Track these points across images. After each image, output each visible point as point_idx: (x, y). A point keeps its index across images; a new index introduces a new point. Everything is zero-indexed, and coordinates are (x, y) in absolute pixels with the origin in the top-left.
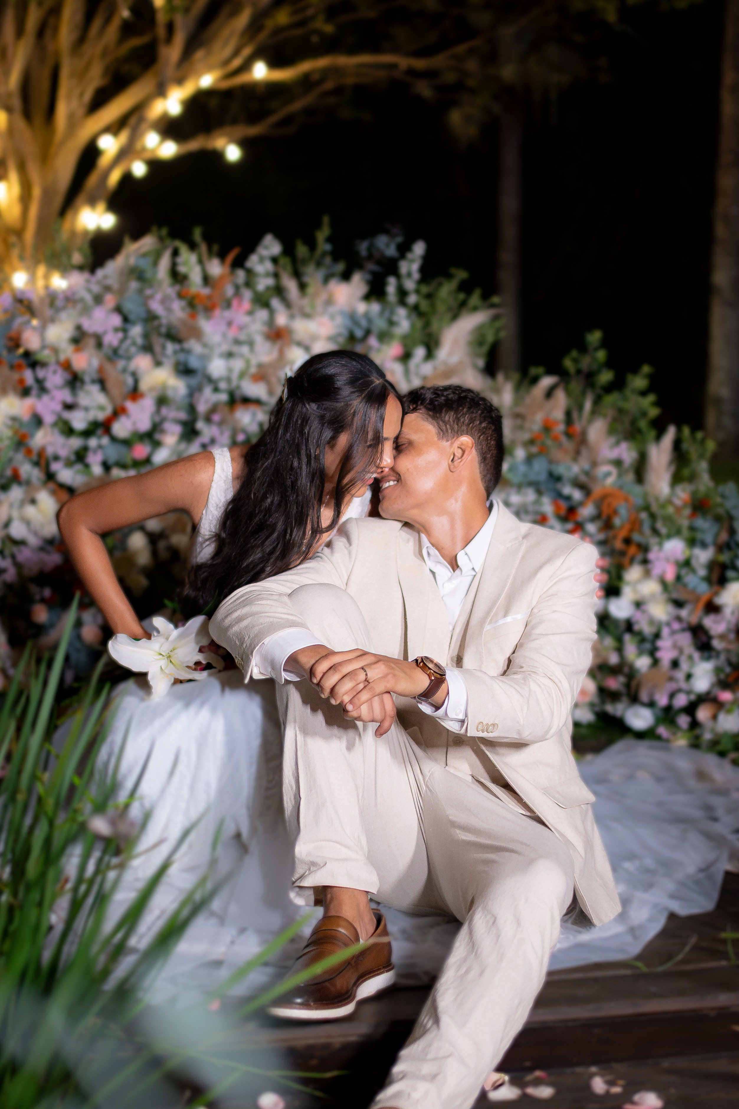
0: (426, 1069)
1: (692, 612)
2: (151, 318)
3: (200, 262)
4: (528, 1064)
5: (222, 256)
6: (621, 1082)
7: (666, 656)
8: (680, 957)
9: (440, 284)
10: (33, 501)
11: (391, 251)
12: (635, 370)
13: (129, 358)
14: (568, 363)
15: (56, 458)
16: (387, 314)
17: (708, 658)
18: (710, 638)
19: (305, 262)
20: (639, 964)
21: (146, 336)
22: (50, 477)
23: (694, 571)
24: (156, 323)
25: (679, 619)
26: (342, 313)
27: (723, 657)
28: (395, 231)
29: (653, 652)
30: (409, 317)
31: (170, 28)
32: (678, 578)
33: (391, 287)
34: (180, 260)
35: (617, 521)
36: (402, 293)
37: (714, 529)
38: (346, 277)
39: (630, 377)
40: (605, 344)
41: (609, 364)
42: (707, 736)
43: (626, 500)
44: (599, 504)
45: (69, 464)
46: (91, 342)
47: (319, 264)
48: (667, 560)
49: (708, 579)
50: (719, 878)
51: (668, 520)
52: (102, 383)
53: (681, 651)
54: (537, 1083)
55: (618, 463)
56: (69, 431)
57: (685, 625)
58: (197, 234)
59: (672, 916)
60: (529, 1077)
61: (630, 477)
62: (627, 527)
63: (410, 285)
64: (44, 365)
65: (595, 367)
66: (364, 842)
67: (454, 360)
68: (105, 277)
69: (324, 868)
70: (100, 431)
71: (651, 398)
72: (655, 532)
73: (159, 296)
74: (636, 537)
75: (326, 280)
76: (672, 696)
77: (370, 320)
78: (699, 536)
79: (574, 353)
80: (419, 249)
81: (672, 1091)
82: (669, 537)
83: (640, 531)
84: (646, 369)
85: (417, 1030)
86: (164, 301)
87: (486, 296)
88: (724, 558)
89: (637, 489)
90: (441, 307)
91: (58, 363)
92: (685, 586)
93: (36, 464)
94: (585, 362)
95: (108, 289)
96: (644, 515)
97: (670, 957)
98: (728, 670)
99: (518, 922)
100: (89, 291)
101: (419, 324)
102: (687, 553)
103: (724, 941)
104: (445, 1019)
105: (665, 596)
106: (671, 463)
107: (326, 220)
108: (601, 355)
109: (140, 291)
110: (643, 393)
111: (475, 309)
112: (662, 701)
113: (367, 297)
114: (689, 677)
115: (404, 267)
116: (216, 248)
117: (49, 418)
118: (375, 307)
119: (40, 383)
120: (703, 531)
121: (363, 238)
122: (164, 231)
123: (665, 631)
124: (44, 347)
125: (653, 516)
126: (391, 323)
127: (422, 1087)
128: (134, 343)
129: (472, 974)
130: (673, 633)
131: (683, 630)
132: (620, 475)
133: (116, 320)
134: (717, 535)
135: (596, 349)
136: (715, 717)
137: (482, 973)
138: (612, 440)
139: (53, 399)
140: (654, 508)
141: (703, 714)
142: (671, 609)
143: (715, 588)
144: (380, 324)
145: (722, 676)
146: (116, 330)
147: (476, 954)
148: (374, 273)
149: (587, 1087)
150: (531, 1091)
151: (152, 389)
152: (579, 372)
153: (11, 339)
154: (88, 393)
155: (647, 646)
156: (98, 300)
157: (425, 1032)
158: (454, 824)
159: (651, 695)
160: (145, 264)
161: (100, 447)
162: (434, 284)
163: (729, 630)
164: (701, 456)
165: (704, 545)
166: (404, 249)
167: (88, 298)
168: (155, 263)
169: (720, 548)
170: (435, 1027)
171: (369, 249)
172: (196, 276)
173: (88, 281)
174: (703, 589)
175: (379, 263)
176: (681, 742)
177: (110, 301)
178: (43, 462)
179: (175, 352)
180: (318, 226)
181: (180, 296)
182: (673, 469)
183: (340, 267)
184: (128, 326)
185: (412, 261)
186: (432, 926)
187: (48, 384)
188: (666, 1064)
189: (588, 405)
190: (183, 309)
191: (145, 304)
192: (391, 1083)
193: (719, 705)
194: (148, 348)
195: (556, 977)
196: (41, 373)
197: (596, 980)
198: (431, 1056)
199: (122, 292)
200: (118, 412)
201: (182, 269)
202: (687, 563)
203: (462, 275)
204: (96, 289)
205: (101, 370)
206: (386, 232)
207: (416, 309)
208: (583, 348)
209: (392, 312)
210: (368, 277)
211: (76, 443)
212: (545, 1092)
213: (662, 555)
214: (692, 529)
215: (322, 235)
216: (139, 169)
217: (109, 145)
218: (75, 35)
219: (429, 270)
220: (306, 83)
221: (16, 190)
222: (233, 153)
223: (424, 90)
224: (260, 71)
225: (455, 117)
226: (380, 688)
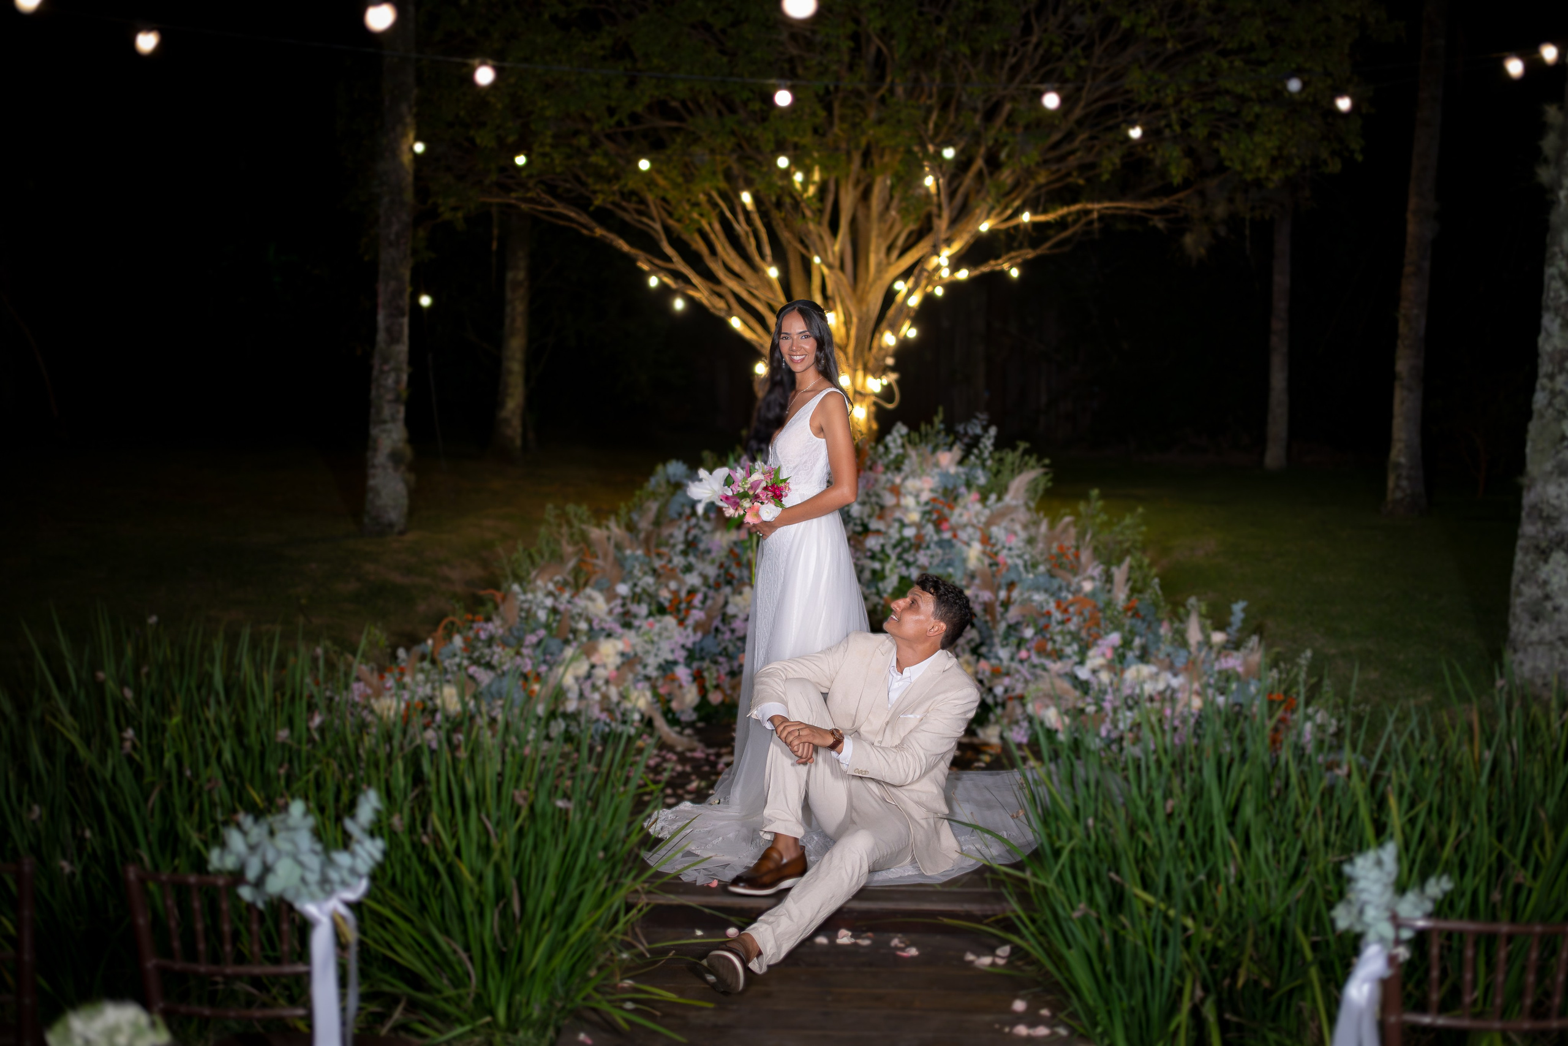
4: (864, 929)
6: (907, 942)
7: (1109, 704)
9: (1008, 452)
12: (1129, 512)
14: (1080, 508)
16: (971, 473)
23: (1133, 651)
26: (941, 474)
28: (980, 418)
30: (985, 474)
31: (940, 207)
33: (975, 455)
36: (981, 460)
38: (950, 447)
39: (1123, 517)
40: (1102, 497)
41: (1106, 509)
43: (1092, 604)
47: (933, 439)
48: (1108, 645)
54: (866, 938)
55: (1093, 580)
62: (1090, 622)
65: (1096, 511)
67: (1014, 503)
69: (775, 823)
74: (1094, 629)
75: (937, 450)
76: (1109, 731)
77: (959, 477)
81: (926, 949)
82: (1109, 631)
84: (1140, 510)
87: (1039, 460)
89: (1103, 598)
90: (1009, 467)
94: (1091, 508)
96: (1101, 615)
101: (992, 480)
105: (1108, 668)
106: (1127, 582)
107: (941, 409)
108: (1099, 504)
111: (1033, 468)
113: (958, 463)
115: (984, 442)
118: (962, 469)
121: (963, 421)
125: (1106, 617)
126: (974, 479)
130: (1113, 691)
135: (1096, 501)
138: (1094, 563)
142: (1111, 677)
148: (966, 445)
149: (888, 943)
150: (859, 941)
162: (1004, 452)
166: (985, 429)
171: (965, 429)
175: (969, 438)
180: (936, 413)
183: (947, 441)
185: (988, 438)
189: (1087, 538)
203: (1023, 445)
206: (976, 418)
207: (990, 469)
208: (1088, 499)
209: (974, 472)
210: (963, 447)
213: (1107, 642)
216: (939, 291)
217: (901, 286)
218: (882, 206)
219: (999, 445)
220: (1062, 224)
221: (842, 318)
222: (1015, 273)
223: (1159, 223)
224: (1026, 217)
225: (1188, 240)
226: (804, 740)
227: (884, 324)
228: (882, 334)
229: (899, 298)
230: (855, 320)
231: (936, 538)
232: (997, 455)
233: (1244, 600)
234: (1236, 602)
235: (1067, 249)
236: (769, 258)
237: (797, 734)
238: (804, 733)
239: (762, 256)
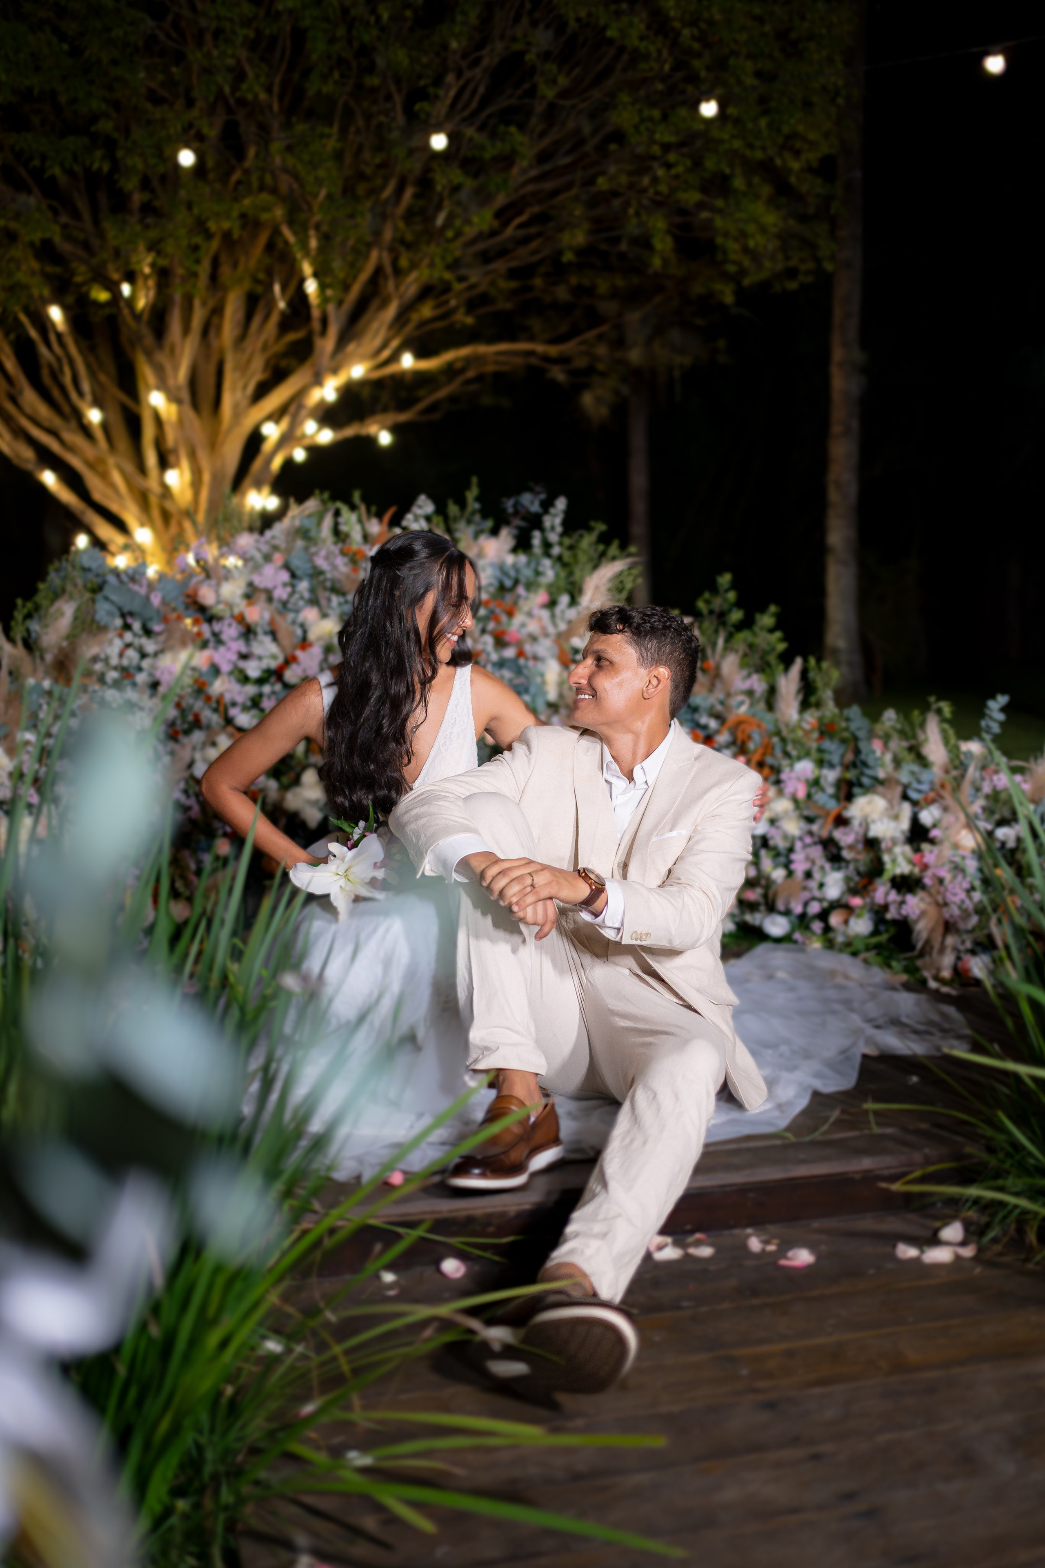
0: (597, 1228)
1: (822, 827)
2: (317, 573)
3: (360, 521)
4: (688, 1227)
5: (379, 515)
6: (776, 1241)
7: (800, 866)
8: (825, 1127)
9: (581, 536)
10: (214, 744)
11: (535, 508)
12: (763, 610)
13: (297, 611)
14: (701, 605)
15: (234, 704)
16: (533, 565)
17: (839, 869)
18: (839, 848)
19: (456, 520)
20: (789, 1135)
21: (312, 590)
22: (229, 721)
23: (823, 790)
24: (321, 578)
25: (811, 833)
26: (492, 565)
27: (852, 867)
28: (538, 488)
29: (787, 865)
30: (553, 567)
31: (324, 321)
32: (809, 796)
33: (536, 539)
34: (341, 520)
35: (751, 746)
36: (547, 546)
37: (841, 750)
38: (494, 532)
39: (758, 616)
40: (734, 585)
41: (738, 604)
42: (840, 939)
43: (759, 726)
44: (733, 731)
45: (245, 709)
46: (263, 597)
47: (469, 522)
48: (798, 779)
49: (836, 797)
50: (858, 1060)
51: (797, 743)
52: (273, 634)
53: (813, 862)
54: (698, 1244)
55: (750, 693)
56: (245, 679)
57: (816, 839)
58: (357, 496)
59: (816, 1094)
60: (690, 1239)
61: (762, 706)
62: (760, 751)
63: (553, 537)
64: (219, 619)
65: (726, 607)
66: (533, 1029)
68: (273, 537)
69: (497, 1052)
70: (273, 679)
71: (778, 634)
72: (787, 755)
73: (323, 553)
74: (769, 760)
75: (476, 535)
76: (806, 904)
77: (517, 570)
78: (827, 757)
79: (707, 595)
80: (561, 504)
81: (823, 1248)
82: (799, 758)
83: (773, 755)
84: (773, 608)
85: (586, 1195)
86: (327, 558)
87: (623, 547)
88: (851, 775)
89: (769, 717)
90: (582, 558)
91: (233, 616)
92: (815, 803)
93: (216, 710)
94: (717, 603)
95: (276, 548)
96: (775, 740)
97: (815, 1129)
98: (857, 878)
99: (677, 1097)
100: (259, 550)
101: (563, 574)
102: (817, 772)
103: (866, 1112)
104: (612, 1184)
105: (797, 813)
106: (799, 691)
107: (474, 480)
108: (732, 596)
109: (306, 549)
110: (771, 631)
111: (614, 558)
112: (798, 909)
113: (514, 550)
114: (821, 885)
115: (547, 521)
116: (374, 509)
117: (225, 668)
118: (522, 558)
119: (216, 635)
120: (830, 753)
121: (509, 496)
122: (326, 495)
123: (798, 845)
124: (218, 602)
125: (783, 740)
126: (538, 573)
127: (594, 1245)
128: (302, 598)
129: (636, 1144)
130: (805, 846)
131: (815, 843)
132: (752, 705)
133: (285, 576)
134: (843, 756)
135: (727, 591)
136: (846, 922)
137: (645, 1143)
138: (744, 673)
139: (229, 649)
140: (785, 733)
141: (835, 919)
142: (803, 825)
143: (843, 804)
144: (527, 573)
145: (852, 884)
146: (285, 585)
147: (639, 1126)
148: (520, 528)
149: (745, 1247)
150: (692, 1251)
151: (320, 638)
152: (711, 612)
153: (188, 596)
154: (261, 643)
155: (782, 859)
156: (268, 558)
157: (594, 1196)
158: (613, 1013)
159: (787, 903)
160: (310, 524)
161: (273, 693)
162: (576, 536)
163: (857, 841)
164: (826, 685)
165: (832, 766)
166: (547, 505)
167: (258, 556)
168: (319, 524)
169: (847, 767)
170: (603, 1191)
171: (515, 506)
172: (356, 535)
173: (257, 541)
174: (832, 806)
175: (524, 519)
176: (816, 945)
177: (278, 558)
178: (222, 709)
179: (340, 604)
180: (468, 486)
181: (343, 553)
182: (800, 697)
183: (489, 524)
184: (295, 582)
185: (555, 516)
186: (595, 1108)
187: (224, 637)
188: (816, 1224)
189: (721, 642)
190: (346, 564)
191: (311, 561)
192: (565, 1241)
193: (849, 909)
194: (314, 602)
195: (712, 1149)
196: (217, 627)
197: (749, 1150)
198: (601, 1217)
199: (288, 551)
200: (289, 661)
201: (343, 528)
202: (816, 783)
203: (601, 527)
204: (265, 548)
205: (272, 622)
206: (530, 490)
207: (559, 558)
208: (714, 589)
209: (538, 564)
210: (515, 532)
211: (251, 690)
212: (706, 1252)
213: (793, 775)
214: (820, 750)
215: (472, 494)
216: (299, 455)
217: (271, 431)
218: (237, 332)
219: (571, 525)
220: (450, 371)
221: (187, 476)
222: (385, 438)
223: (558, 374)
224: (408, 361)
225: (587, 399)
226: (545, 893)
227: (248, 481)
228: (244, 495)
229: (268, 446)
230: (206, 477)
231: (494, 657)
232: (567, 541)
233: (1003, 693)
234: (993, 697)
235: (436, 416)
236: (89, 397)
237: (528, 881)
238: (541, 879)
239: (81, 394)
